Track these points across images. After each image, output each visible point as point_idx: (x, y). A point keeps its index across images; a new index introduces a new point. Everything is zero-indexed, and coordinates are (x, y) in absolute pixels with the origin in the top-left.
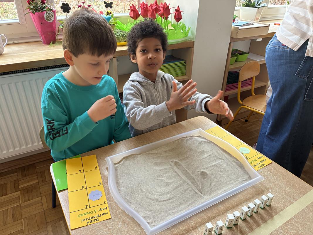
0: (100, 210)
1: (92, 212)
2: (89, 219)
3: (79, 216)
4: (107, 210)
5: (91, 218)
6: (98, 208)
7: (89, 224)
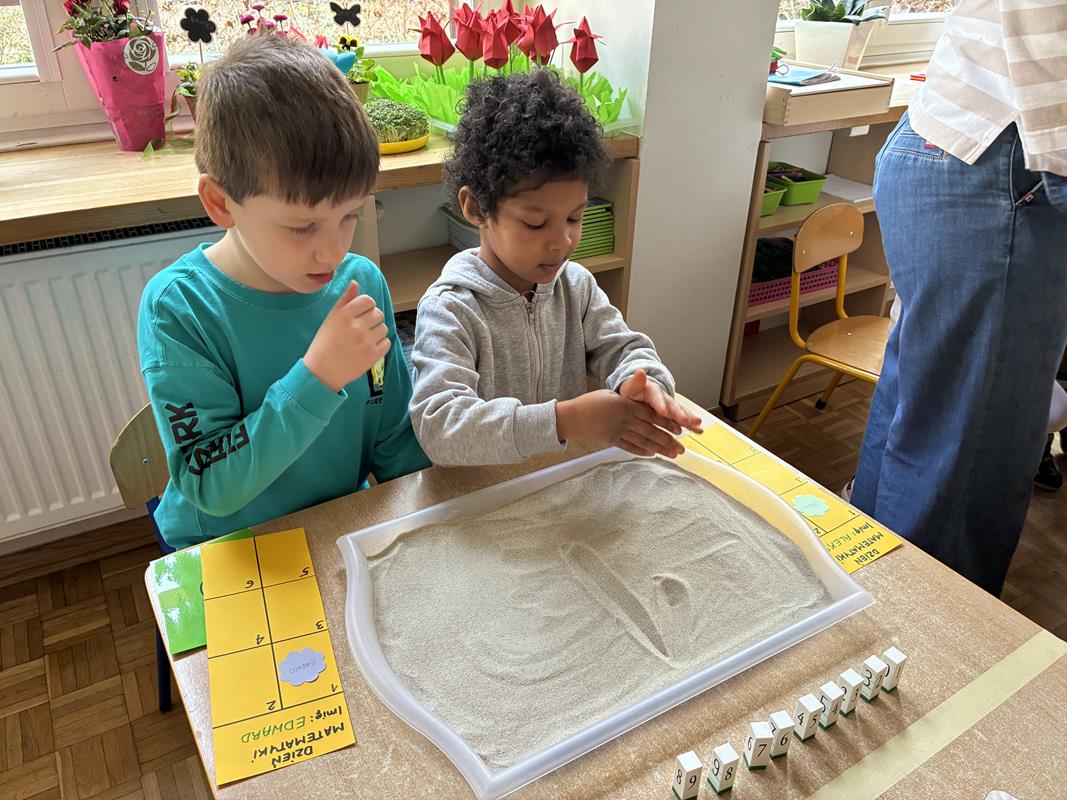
0: (319, 716)
1: (289, 726)
2: (279, 748)
3: (245, 739)
4: (345, 718)
5: (285, 746)
6: (312, 709)
7: (278, 765)
